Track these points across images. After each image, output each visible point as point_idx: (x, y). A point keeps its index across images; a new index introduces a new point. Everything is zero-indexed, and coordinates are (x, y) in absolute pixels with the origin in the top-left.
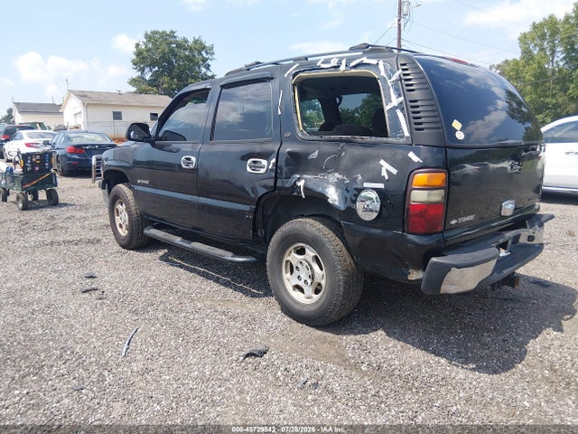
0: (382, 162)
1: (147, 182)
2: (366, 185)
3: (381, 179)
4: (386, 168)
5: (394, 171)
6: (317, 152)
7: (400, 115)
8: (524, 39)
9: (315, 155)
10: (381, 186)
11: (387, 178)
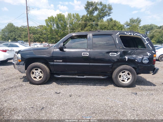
0: (147, 53)
1: (61, 61)
2: (144, 57)
3: (148, 56)
4: (149, 54)
5: (150, 54)
6: (130, 51)
7: (148, 44)
8: (46, 21)
9: (130, 52)
10: (148, 57)
11: (149, 56)
